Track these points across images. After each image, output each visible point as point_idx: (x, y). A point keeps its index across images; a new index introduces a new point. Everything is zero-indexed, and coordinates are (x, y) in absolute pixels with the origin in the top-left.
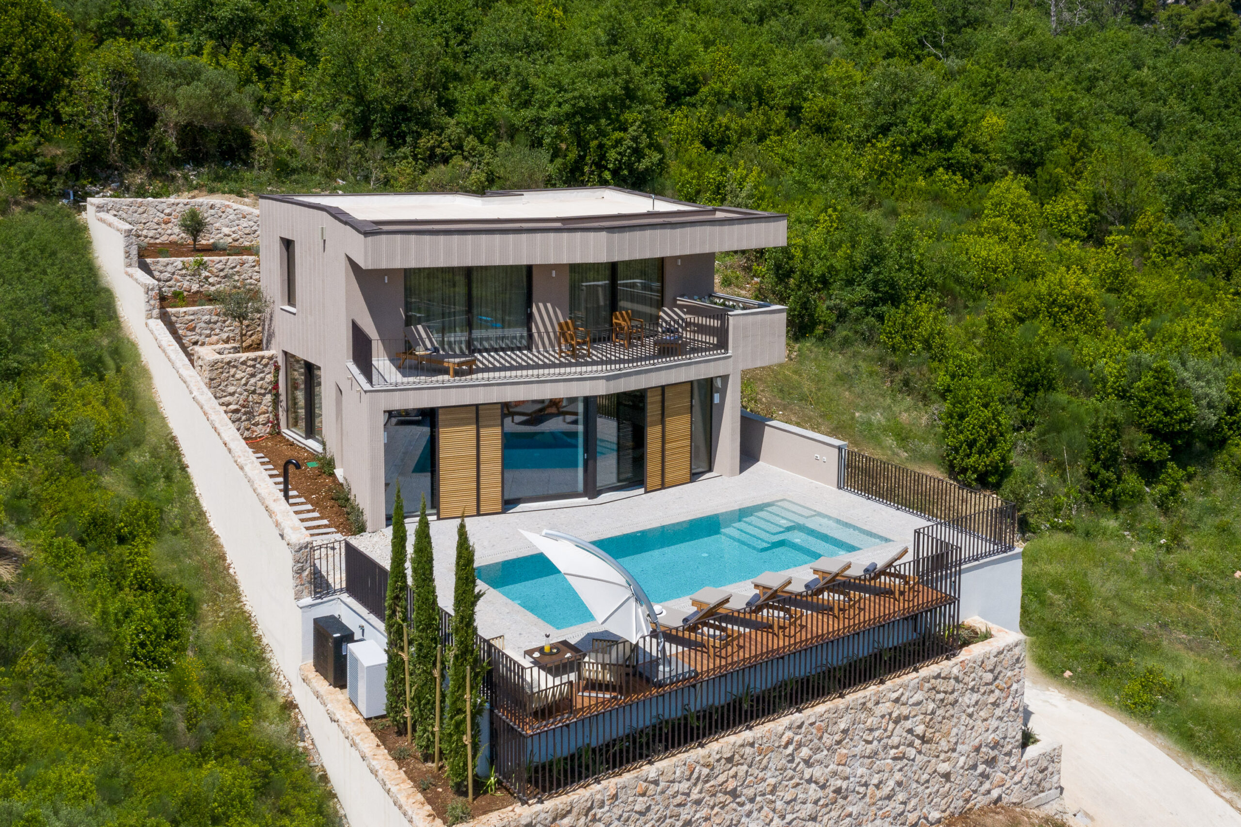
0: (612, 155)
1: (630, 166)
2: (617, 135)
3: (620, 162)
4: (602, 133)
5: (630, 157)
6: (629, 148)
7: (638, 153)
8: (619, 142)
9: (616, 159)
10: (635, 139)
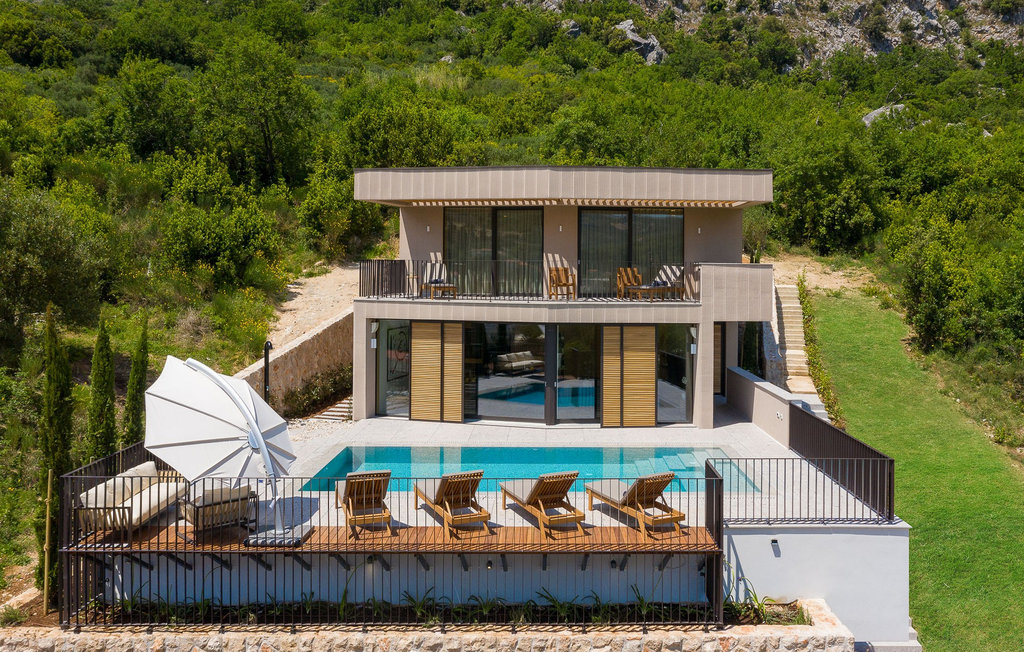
0: (826, 212)
1: (842, 222)
2: (831, 196)
3: (833, 218)
4: (818, 195)
5: (841, 215)
6: (839, 206)
7: (849, 211)
8: (831, 202)
9: (829, 216)
10: (846, 200)
